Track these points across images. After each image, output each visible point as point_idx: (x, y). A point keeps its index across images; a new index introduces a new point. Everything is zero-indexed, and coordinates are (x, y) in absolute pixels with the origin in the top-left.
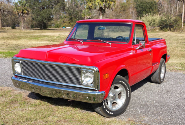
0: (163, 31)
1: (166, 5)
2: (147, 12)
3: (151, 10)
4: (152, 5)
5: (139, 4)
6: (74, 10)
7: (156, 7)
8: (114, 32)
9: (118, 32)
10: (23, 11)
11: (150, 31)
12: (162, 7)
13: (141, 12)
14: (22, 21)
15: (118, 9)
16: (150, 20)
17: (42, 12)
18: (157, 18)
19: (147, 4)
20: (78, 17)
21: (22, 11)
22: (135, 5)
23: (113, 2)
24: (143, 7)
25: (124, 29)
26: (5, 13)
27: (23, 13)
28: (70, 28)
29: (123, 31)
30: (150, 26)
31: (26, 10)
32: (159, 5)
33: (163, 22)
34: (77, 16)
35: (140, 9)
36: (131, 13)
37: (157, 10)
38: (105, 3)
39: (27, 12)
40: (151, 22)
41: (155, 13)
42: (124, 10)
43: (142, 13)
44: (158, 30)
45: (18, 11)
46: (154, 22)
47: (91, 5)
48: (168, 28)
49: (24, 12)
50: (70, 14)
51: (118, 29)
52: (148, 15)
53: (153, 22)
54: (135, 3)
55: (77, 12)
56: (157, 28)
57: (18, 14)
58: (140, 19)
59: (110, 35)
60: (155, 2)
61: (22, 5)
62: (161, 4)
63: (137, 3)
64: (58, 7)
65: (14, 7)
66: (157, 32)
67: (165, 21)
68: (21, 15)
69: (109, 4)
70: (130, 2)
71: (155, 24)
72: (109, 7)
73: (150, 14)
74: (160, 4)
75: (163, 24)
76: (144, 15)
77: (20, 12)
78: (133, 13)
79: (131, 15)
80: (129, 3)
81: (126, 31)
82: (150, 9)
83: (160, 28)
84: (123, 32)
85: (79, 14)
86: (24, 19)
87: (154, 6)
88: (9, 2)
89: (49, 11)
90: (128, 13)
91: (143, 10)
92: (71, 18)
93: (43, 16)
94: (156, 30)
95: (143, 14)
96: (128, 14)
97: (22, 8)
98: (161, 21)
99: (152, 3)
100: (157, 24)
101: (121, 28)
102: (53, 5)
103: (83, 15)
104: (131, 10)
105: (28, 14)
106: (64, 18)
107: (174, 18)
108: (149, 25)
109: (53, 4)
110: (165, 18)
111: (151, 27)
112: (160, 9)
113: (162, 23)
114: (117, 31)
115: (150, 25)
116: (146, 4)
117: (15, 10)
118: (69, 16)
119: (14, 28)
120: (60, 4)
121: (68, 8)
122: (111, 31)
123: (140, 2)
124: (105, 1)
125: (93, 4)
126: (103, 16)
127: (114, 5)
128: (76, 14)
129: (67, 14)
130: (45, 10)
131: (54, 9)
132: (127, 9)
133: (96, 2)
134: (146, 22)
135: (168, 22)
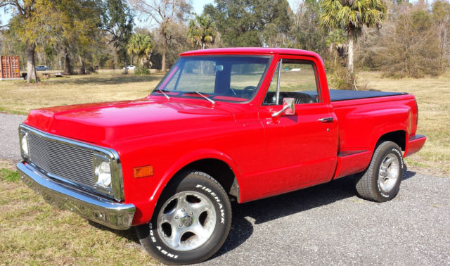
6: (312, 30)
8: (395, 78)
10: (204, 37)
15: (405, 27)
17: (240, 38)
20: (317, 45)
21: (201, 37)
23: (380, 10)
25: (418, 70)
26: (174, 41)
27: (203, 41)
28: (299, 70)
29: (416, 77)
31: (210, 35)
36: (439, 34)
38: (360, 14)
39: (211, 38)
42: (422, 28)
45: (195, 36)
47: (327, 18)
49: (205, 39)
50: (302, 41)
51: (405, 71)
55: (317, 34)
57: (195, 42)
59: (368, 85)
61: (203, 24)
64: (273, 26)
65: (188, 30)
68: (201, 44)
69: (369, 16)
72: (370, 20)
77: (199, 39)
78: (446, 34)
79: (440, 38)
80: (439, 11)
84: (415, 79)
85: (322, 40)
88: (183, 19)
89: (254, 36)
90: (431, 34)
96: (431, 36)
97: (202, 32)
101: (411, 70)
102: (263, 24)
103: (329, 41)
104: (442, 27)
105: (213, 42)
109: (264, 21)
114: (402, 77)
117: (190, 36)
120: (278, 20)
121: (298, 28)
122: (388, 77)
124: (360, 9)
125: (332, 17)
126: (355, 42)
127: (382, 17)
128: (314, 39)
129: (295, 42)
130: (247, 33)
131: (265, 31)
132: (430, 26)
133: (340, 12)
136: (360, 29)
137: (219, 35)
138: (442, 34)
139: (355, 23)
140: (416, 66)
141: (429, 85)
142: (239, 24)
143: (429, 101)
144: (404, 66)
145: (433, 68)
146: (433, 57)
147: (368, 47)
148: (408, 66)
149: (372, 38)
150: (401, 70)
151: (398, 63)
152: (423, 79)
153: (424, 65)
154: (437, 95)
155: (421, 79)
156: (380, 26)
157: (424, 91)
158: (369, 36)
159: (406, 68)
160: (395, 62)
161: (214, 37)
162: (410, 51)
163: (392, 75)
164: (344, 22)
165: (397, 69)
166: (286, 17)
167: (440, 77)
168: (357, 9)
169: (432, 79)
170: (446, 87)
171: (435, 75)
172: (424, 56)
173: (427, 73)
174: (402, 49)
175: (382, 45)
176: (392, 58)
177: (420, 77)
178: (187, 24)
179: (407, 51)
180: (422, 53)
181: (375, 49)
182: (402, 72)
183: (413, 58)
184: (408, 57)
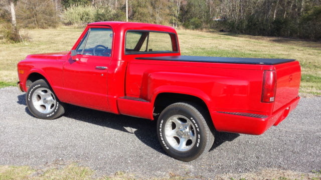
8: (29, 29)
9: (35, 29)
16: (81, 13)
18: (91, 10)
25: (44, 24)
29: (43, 28)
30: (82, 21)
40: (83, 16)
41: (86, 3)
43: (67, 2)
46: (87, 15)
51: (35, 24)
52: (78, 5)
53: (86, 16)
58: (66, 10)
67: (103, 15)
71: (88, 18)
73: (80, 4)
75: (101, 19)
76: (71, 5)
81: (48, 28)
84: (43, 30)
98: (98, 14)
100: (92, 19)
101: (39, 23)
107: (114, 12)
110: (102, 11)
111: (83, 23)
113: (99, 17)
114: (34, 28)
115: (81, 19)
134: (75, 15)
135: (106, 16)
140: (42, 21)
144: (34, 21)
145: (53, 22)
150: (32, 23)
151: (30, 18)
153: (47, 20)
155: (47, 29)
159: (36, 22)
160: (28, 18)
162: (37, 11)
163: (27, 27)
165: (29, 23)
167: (58, 28)
171: (54, 27)
172: (46, 14)
173: (50, 26)
174: (31, 9)
176: (25, 15)
177: (46, 28)
179: (35, 11)
180: (43, 12)
182: (33, 25)
183: (40, 16)
184: (36, 15)
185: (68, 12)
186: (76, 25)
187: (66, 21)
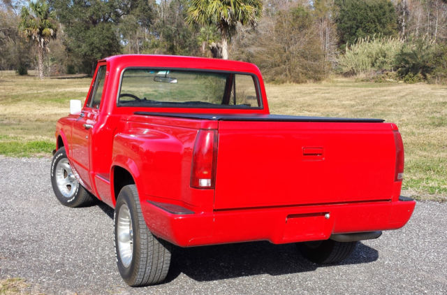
0: (405, 81)
1: (419, 13)
2: (367, 31)
3: (379, 27)
4: (380, 12)
5: (346, 9)
6: (180, 25)
7: (391, 19)
8: (275, 84)
9: (285, 84)
10: (41, 29)
11: (373, 82)
12: (410, 18)
13: (353, 31)
14: (39, 56)
15: (284, 25)
16: (374, 53)
17: (90, 33)
18: (393, 46)
19: (369, 11)
20: (187, 44)
21: (38, 30)
22: (338, 14)
23: (255, 6)
24: (359, 17)
25: (300, 74)
26: (1, 34)
27: (41, 34)
29: (298, 82)
30: (373, 69)
31: (50, 27)
32: (402, 13)
33: (407, 58)
34: (186, 42)
35: (349, 24)
36: (321, 33)
37: (396, 26)
38: (233, 10)
39: (52, 31)
40: (377, 59)
41: (388, 34)
42: (302, 27)
43: (354, 34)
44: (392, 80)
45: (30, 29)
46: (384, 57)
47: (196, 13)
48: (419, 75)
49: (44, 32)
50: (169, 37)
51: (286, 75)
52: (371, 38)
53: (381, 58)
54: (338, 8)
55: (186, 30)
56: (390, 73)
57: (30, 37)
58: (350, 48)
60: (390, 5)
61: (40, 13)
62: (405, 9)
63: (344, 7)
64: (131, 19)
65: (21, 20)
66: (390, 84)
67: (413, 55)
68: (38, 39)
70: (325, 4)
71: (386, 62)
72: (244, 17)
73: (376, 37)
74: (404, 11)
75: (407, 62)
76: (360, 38)
77: (35, 32)
78: (328, 33)
79: (321, 38)
80: (321, 7)
81: (306, 82)
82: (377, 24)
83: (399, 72)
84: (298, 85)
85: (193, 37)
86: (44, 50)
87: (388, 14)
88: (12, 6)
89: (108, 30)
90: (311, 33)
91: (358, 27)
92: (170, 48)
93: (93, 43)
94: (388, 80)
95: (358, 37)
96: (312, 36)
97: (39, 23)
98: (403, 54)
99: (381, 8)
100: (391, 64)
101: (292, 74)
102: (118, 15)
103: (200, 39)
104: (324, 25)
105: (54, 37)
106: (153, 47)
108: (370, 64)
109: (120, 12)
111: (376, 71)
112: (403, 24)
113: (404, 60)
114: (283, 83)
115: (373, 65)
116: (366, 10)
117: (22, 28)
118: (166, 43)
119: (23, 73)
120: (137, 11)
121: (164, 22)
123: (350, 6)
124: (232, 4)
125: (202, 12)
126: (229, 43)
127: (257, 14)
128: (184, 36)
129: (160, 38)
130: (99, 26)
131: (121, 25)
132: (310, 24)
133: (210, 6)
134: (363, 57)
135: (419, 56)
136: (233, 27)
137: (61, 27)
138: (325, 34)
139: (228, 20)
140: (298, 69)
141: (311, 92)
142: (88, 15)
143: (310, 108)
144: (285, 70)
145: (316, 72)
146: (315, 60)
147: (246, 46)
148: (289, 70)
149: (250, 36)
150: (281, 74)
151: (279, 66)
152: (306, 85)
153: (306, 68)
154: (319, 102)
155: (303, 84)
156: (255, 25)
157: (306, 98)
158: (246, 34)
159: (287, 72)
160: (276, 66)
161: (56, 30)
162: (291, 53)
163: (273, 80)
164: (215, 19)
165: (277, 73)
166: (147, 7)
167: (324, 82)
168: (229, 4)
169: (315, 84)
170: (329, 93)
171: (317, 80)
172: (306, 58)
173: (309, 78)
174: (282, 51)
175: (261, 45)
176: (271, 60)
177: (302, 82)
178: (18, 12)
179: (288, 53)
180: (304, 56)
181: (253, 50)
182: (282, 77)
183: (295, 61)
184: (288, 60)
185: (352, 52)
186: (362, 75)
187: (345, 70)
